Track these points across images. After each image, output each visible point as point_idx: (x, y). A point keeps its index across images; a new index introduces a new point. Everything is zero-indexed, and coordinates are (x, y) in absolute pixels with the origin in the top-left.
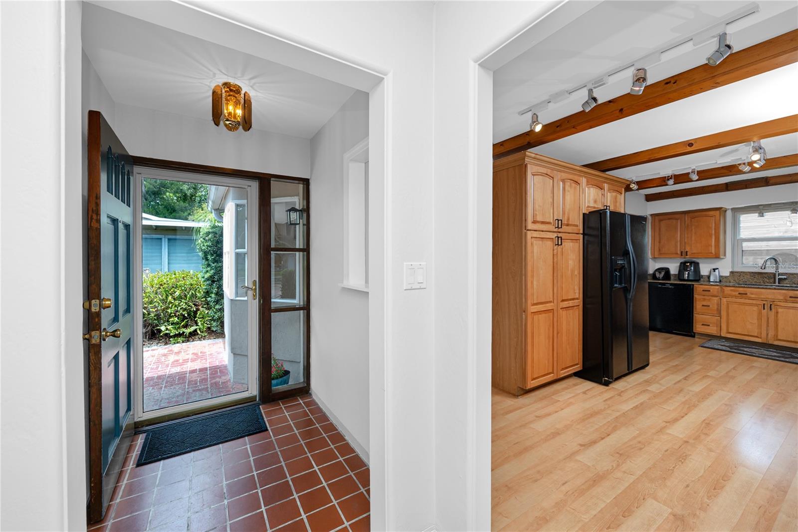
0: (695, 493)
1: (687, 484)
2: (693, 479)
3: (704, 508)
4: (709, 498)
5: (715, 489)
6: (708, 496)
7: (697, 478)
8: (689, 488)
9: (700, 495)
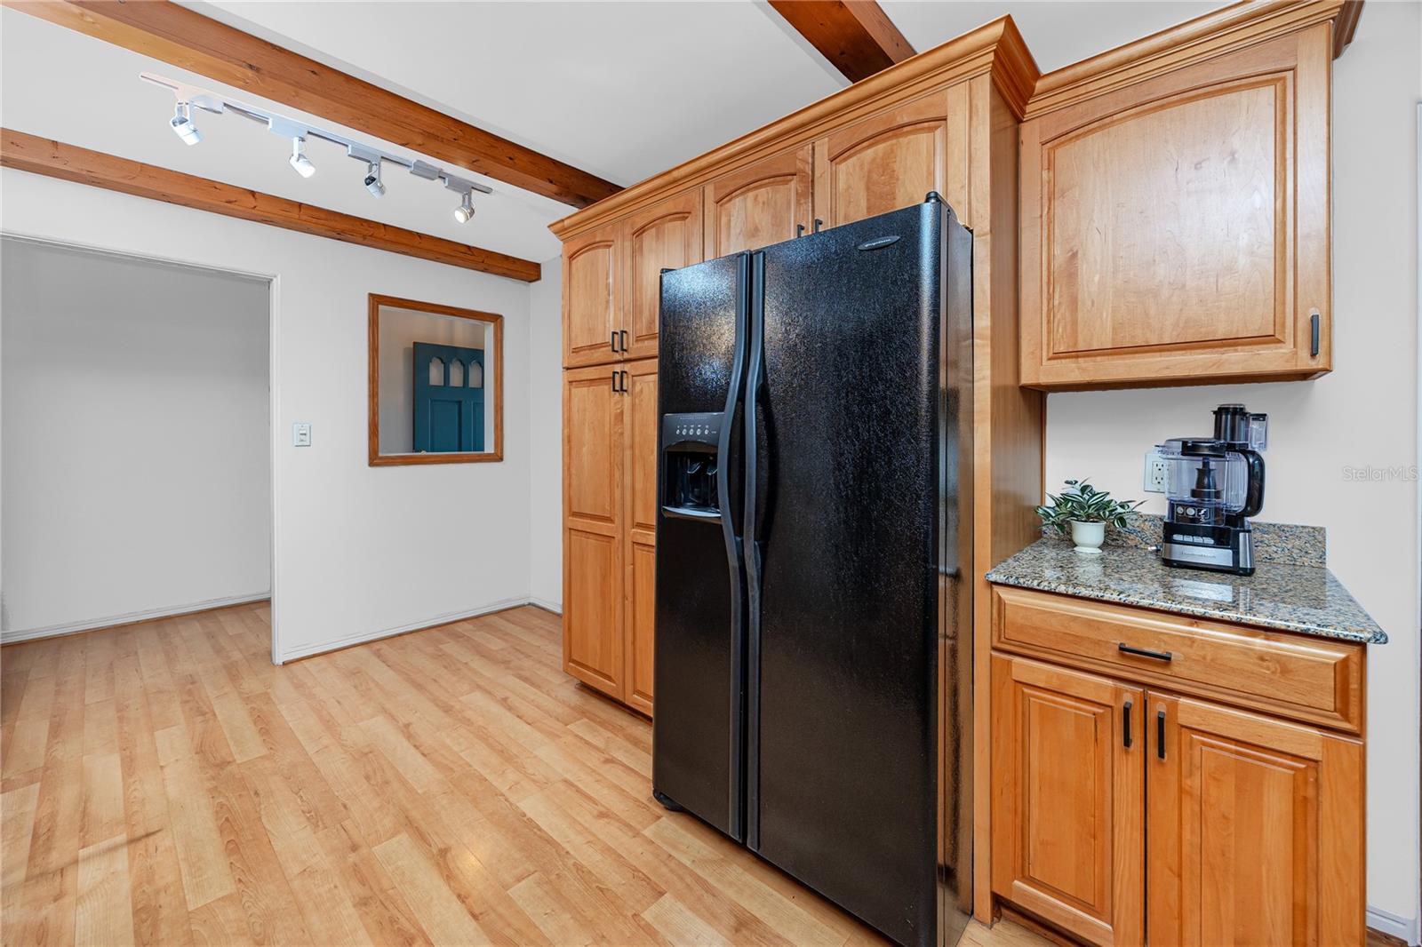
0: (240, 795)
1: (261, 796)
2: (262, 806)
3: (213, 792)
4: (221, 805)
5: (227, 819)
6: (223, 805)
7: (262, 813)
8: (252, 793)
9: (234, 799)
